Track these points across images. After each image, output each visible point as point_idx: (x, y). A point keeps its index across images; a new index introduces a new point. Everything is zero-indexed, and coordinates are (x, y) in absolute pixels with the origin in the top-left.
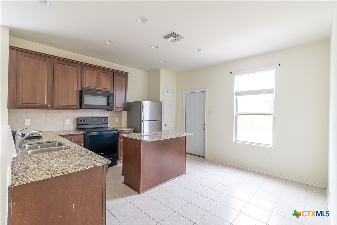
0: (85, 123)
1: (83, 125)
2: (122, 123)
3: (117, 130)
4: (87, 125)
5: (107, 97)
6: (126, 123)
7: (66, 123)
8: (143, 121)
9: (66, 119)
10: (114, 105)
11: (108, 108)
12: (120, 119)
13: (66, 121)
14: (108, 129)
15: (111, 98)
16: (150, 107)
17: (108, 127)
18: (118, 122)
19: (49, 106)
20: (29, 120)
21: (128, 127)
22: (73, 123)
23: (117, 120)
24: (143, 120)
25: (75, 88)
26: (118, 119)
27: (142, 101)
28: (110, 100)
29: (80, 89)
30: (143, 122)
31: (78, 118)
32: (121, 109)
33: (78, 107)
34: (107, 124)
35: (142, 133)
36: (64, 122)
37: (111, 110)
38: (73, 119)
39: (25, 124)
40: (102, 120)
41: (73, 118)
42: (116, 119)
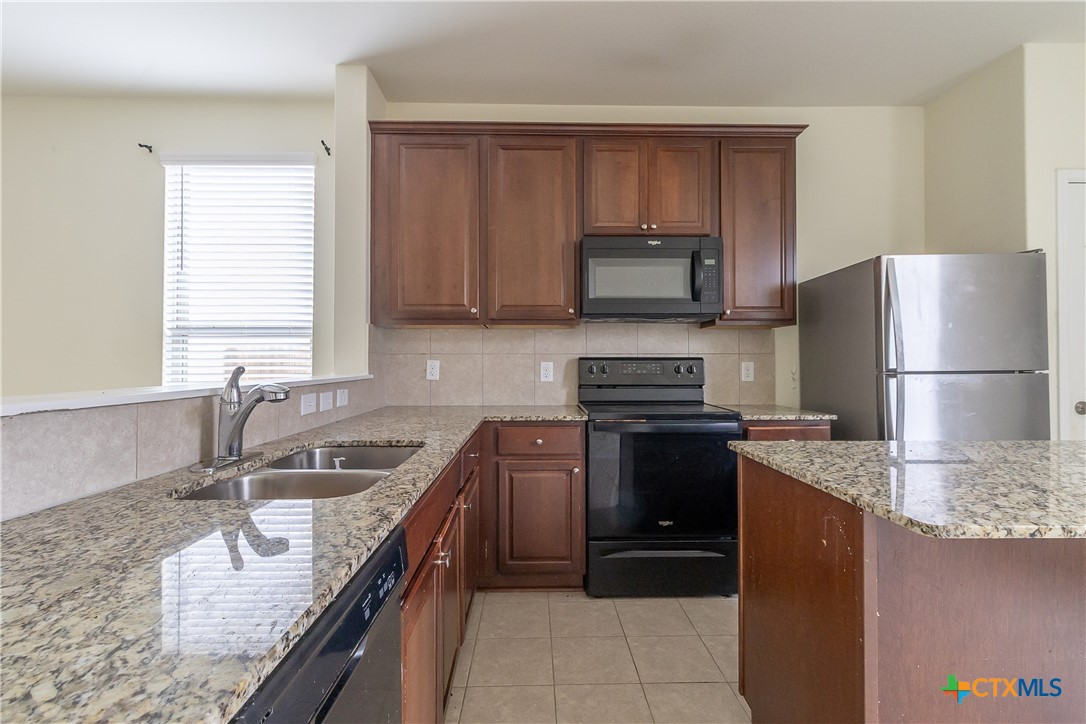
0: (605, 379)
1: (599, 387)
2: (772, 386)
3: (736, 417)
4: (615, 386)
5: (690, 260)
6: (797, 385)
7: (543, 379)
8: (894, 373)
9: (543, 364)
10: (728, 295)
11: (694, 308)
12: (766, 368)
13: (542, 372)
14: (706, 409)
15: (708, 262)
16: (949, 288)
17: (701, 403)
18: (751, 379)
19: (474, 310)
20: (437, 363)
21: (805, 407)
22: (565, 379)
23: (748, 371)
24: (892, 365)
25: (558, 233)
26: (751, 364)
27: (884, 259)
28: (701, 276)
29: (575, 237)
30: (893, 382)
31: (581, 359)
32: (764, 315)
33: (572, 311)
34: (701, 387)
35: (893, 444)
36: (537, 373)
37: (712, 323)
38: (564, 365)
39: (429, 377)
40: (677, 370)
41: (564, 360)
42: (743, 365)
